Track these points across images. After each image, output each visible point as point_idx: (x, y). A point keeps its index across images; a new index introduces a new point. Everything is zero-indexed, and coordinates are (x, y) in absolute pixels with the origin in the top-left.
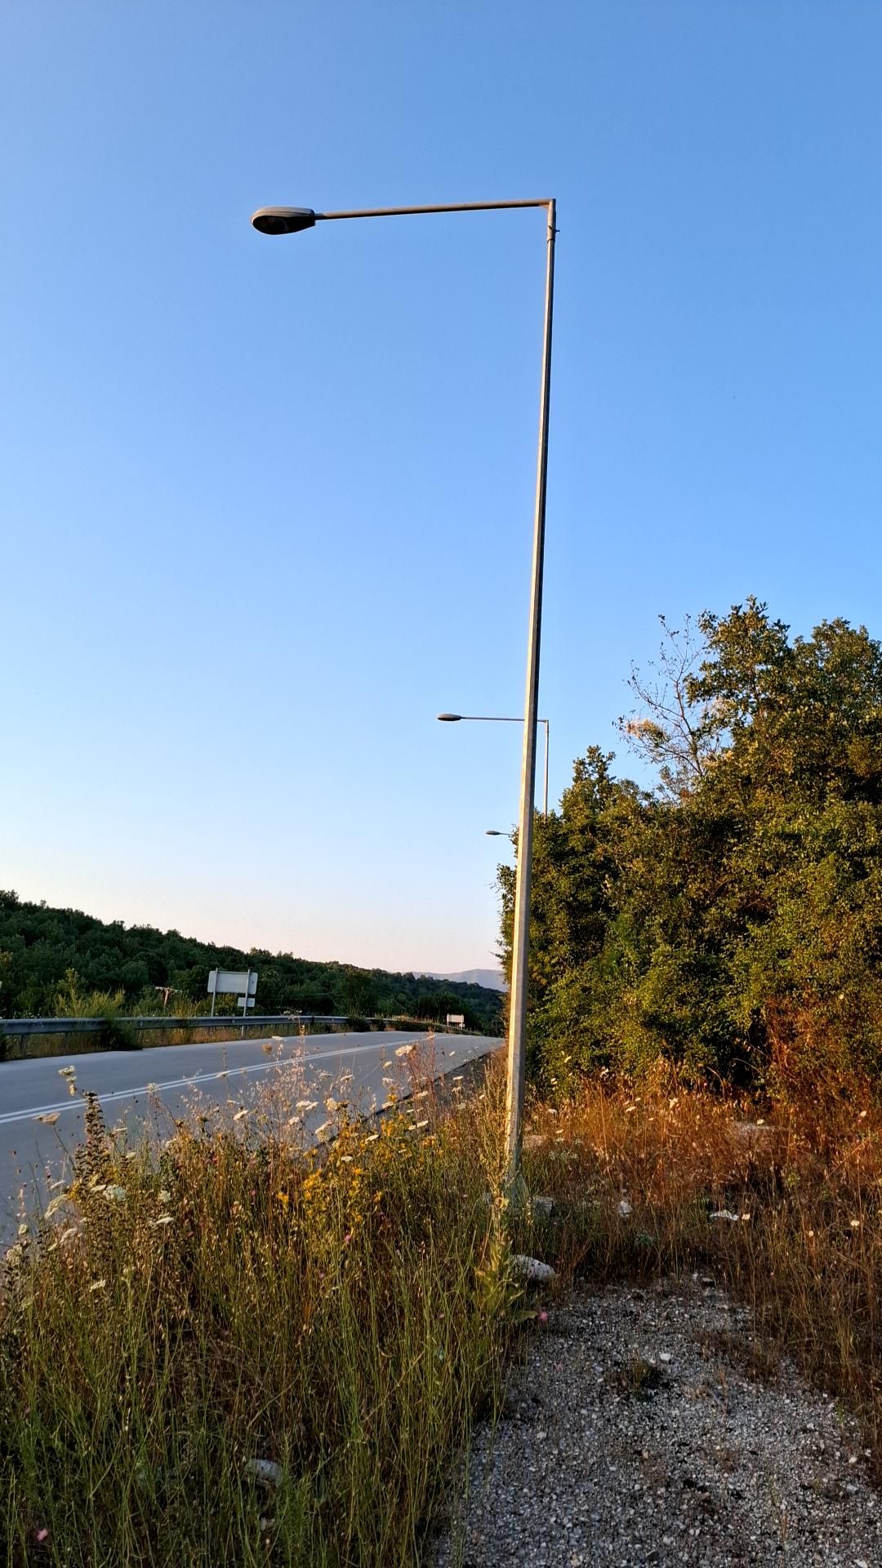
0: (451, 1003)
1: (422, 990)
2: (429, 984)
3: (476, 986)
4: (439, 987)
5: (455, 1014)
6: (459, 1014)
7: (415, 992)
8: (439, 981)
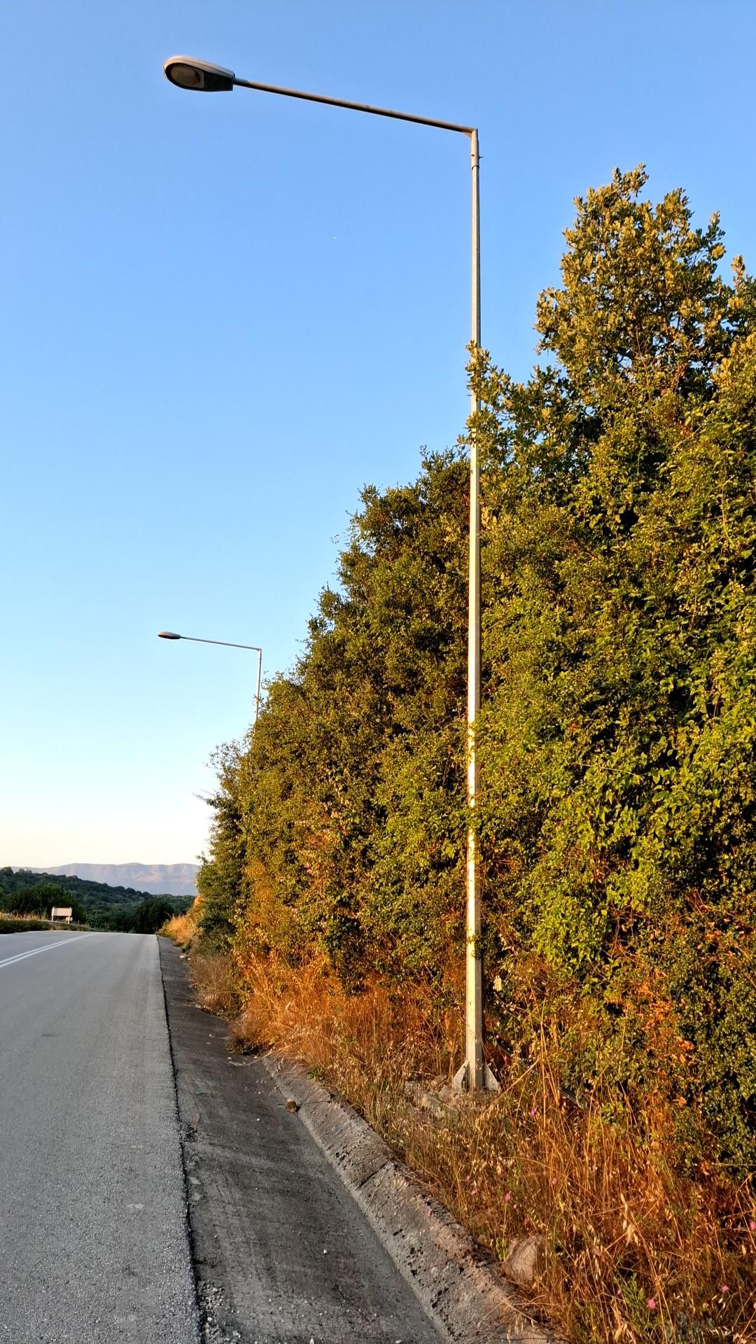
0: (55, 896)
1: (20, 883)
2: (27, 877)
3: (75, 879)
4: (38, 880)
5: (62, 907)
6: (68, 907)
7: (12, 885)
8: (38, 875)
